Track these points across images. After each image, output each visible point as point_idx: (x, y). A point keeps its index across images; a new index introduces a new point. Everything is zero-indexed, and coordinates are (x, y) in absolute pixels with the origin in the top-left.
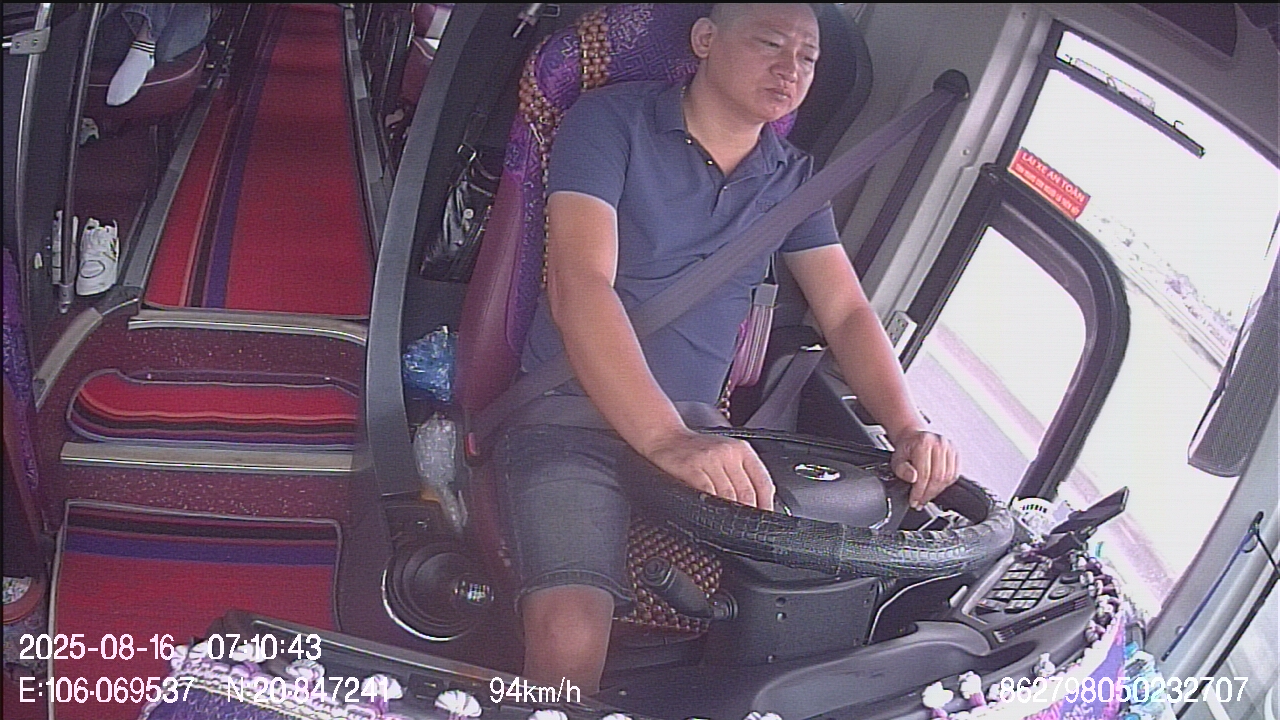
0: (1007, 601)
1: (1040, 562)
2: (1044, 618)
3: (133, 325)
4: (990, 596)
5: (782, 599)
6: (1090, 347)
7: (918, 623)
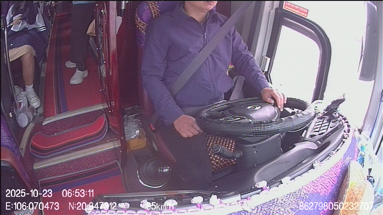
0: (318, 131)
1: (325, 118)
2: (330, 134)
3: (44, 124)
4: (313, 131)
5: (254, 147)
6: (321, 53)
7: (295, 144)
